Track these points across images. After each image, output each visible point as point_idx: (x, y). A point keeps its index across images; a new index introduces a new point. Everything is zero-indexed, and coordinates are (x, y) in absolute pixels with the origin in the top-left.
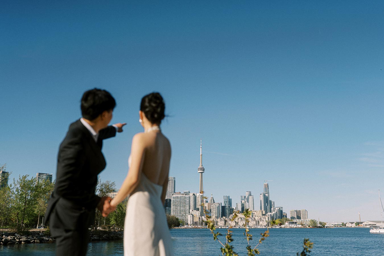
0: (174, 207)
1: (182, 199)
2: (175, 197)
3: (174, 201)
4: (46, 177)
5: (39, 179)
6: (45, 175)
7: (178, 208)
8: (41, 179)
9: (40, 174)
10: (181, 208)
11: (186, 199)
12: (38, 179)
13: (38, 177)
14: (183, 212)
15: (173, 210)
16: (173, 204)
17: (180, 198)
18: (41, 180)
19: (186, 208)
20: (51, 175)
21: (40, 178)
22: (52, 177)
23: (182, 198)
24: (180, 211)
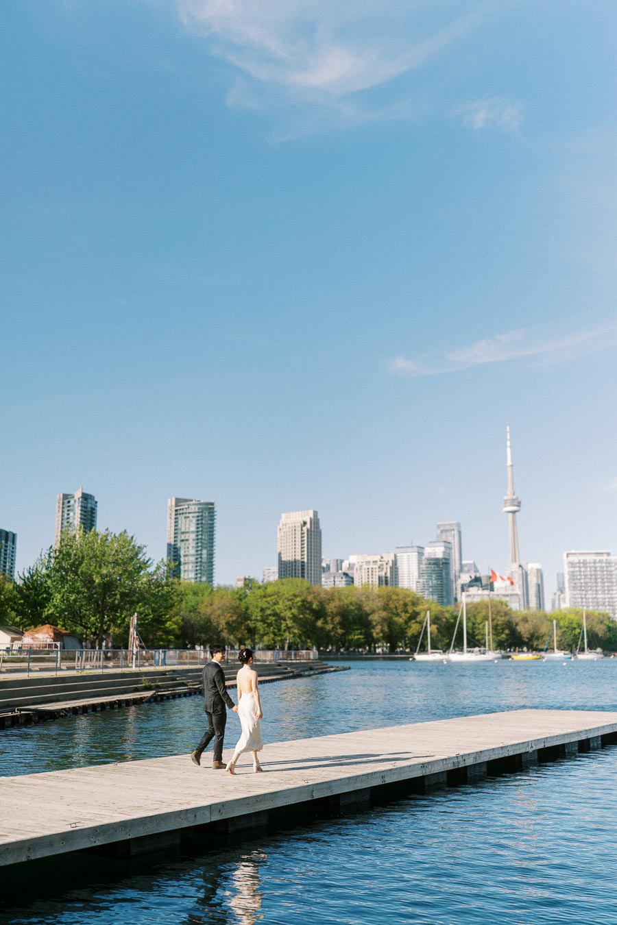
0: (575, 592)
1: (598, 569)
2: (577, 561)
3: (575, 574)
4: (199, 509)
5: (178, 516)
6: (194, 504)
7: (588, 596)
8: (183, 516)
9: (178, 501)
10: (599, 596)
11: (613, 568)
12: (176, 515)
13: (174, 509)
14: (604, 608)
15: (575, 600)
16: (572, 585)
17: (592, 565)
18: (185, 518)
19: (613, 596)
20: (212, 504)
21: (181, 512)
22: (213, 508)
23: (598, 565)
24: (595, 604)
